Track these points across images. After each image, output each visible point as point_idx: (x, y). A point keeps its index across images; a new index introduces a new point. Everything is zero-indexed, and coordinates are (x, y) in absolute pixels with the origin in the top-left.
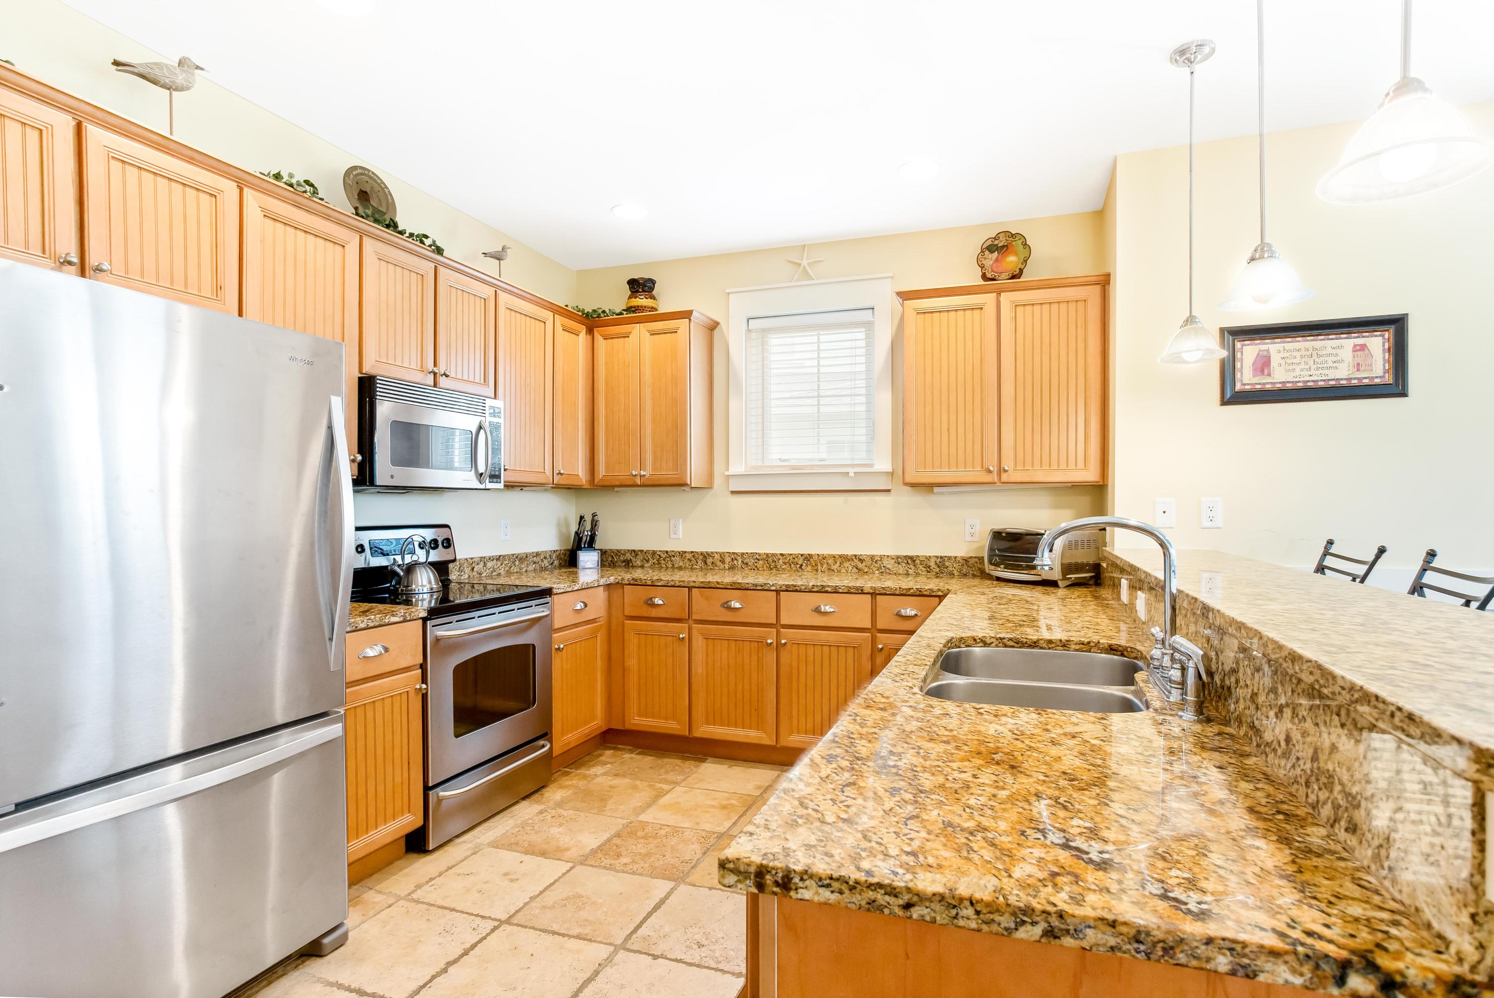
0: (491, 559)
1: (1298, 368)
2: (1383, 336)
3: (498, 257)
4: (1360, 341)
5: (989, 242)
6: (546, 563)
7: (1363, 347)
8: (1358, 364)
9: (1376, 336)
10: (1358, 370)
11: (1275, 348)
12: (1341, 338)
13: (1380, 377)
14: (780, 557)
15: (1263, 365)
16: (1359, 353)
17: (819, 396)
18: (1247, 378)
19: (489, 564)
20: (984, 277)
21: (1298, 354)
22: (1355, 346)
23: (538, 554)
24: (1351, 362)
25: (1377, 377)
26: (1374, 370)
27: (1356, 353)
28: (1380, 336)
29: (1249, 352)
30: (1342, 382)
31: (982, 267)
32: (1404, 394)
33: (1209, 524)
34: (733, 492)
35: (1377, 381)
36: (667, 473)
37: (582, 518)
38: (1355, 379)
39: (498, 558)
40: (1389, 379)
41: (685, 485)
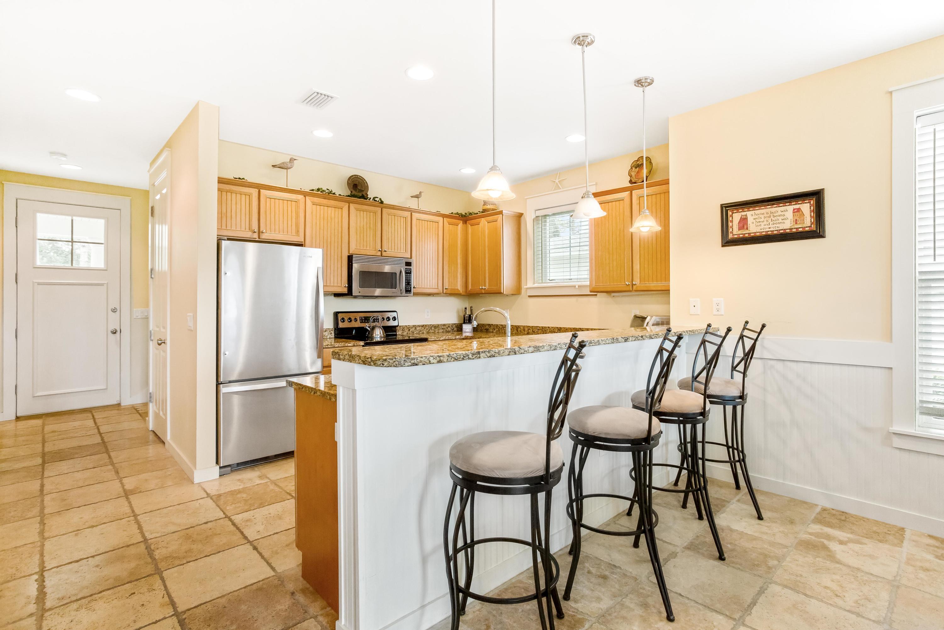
0: (419, 326)
1: (762, 224)
2: (810, 202)
3: (417, 197)
4: (797, 206)
5: (635, 163)
6: (449, 329)
7: (799, 210)
8: (796, 220)
9: (806, 203)
10: (796, 223)
11: (751, 215)
12: (786, 206)
13: (809, 227)
14: (548, 329)
15: (744, 222)
16: (796, 213)
17: (570, 247)
18: (735, 231)
19: (418, 328)
20: (631, 182)
21: (762, 216)
22: (794, 209)
23: (444, 325)
24: (792, 219)
25: (807, 227)
26: (805, 223)
27: (795, 214)
28: (808, 203)
29: (736, 217)
30: (787, 231)
31: (631, 176)
32: (822, 236)
33: (717, 313)
34: (529, 296)
35: (807, 229)
36: (494, 288)
37: (466, 308)
38: (794, 228)
39: (423, 326)
40: (814, 227)
41: (501, 293)
